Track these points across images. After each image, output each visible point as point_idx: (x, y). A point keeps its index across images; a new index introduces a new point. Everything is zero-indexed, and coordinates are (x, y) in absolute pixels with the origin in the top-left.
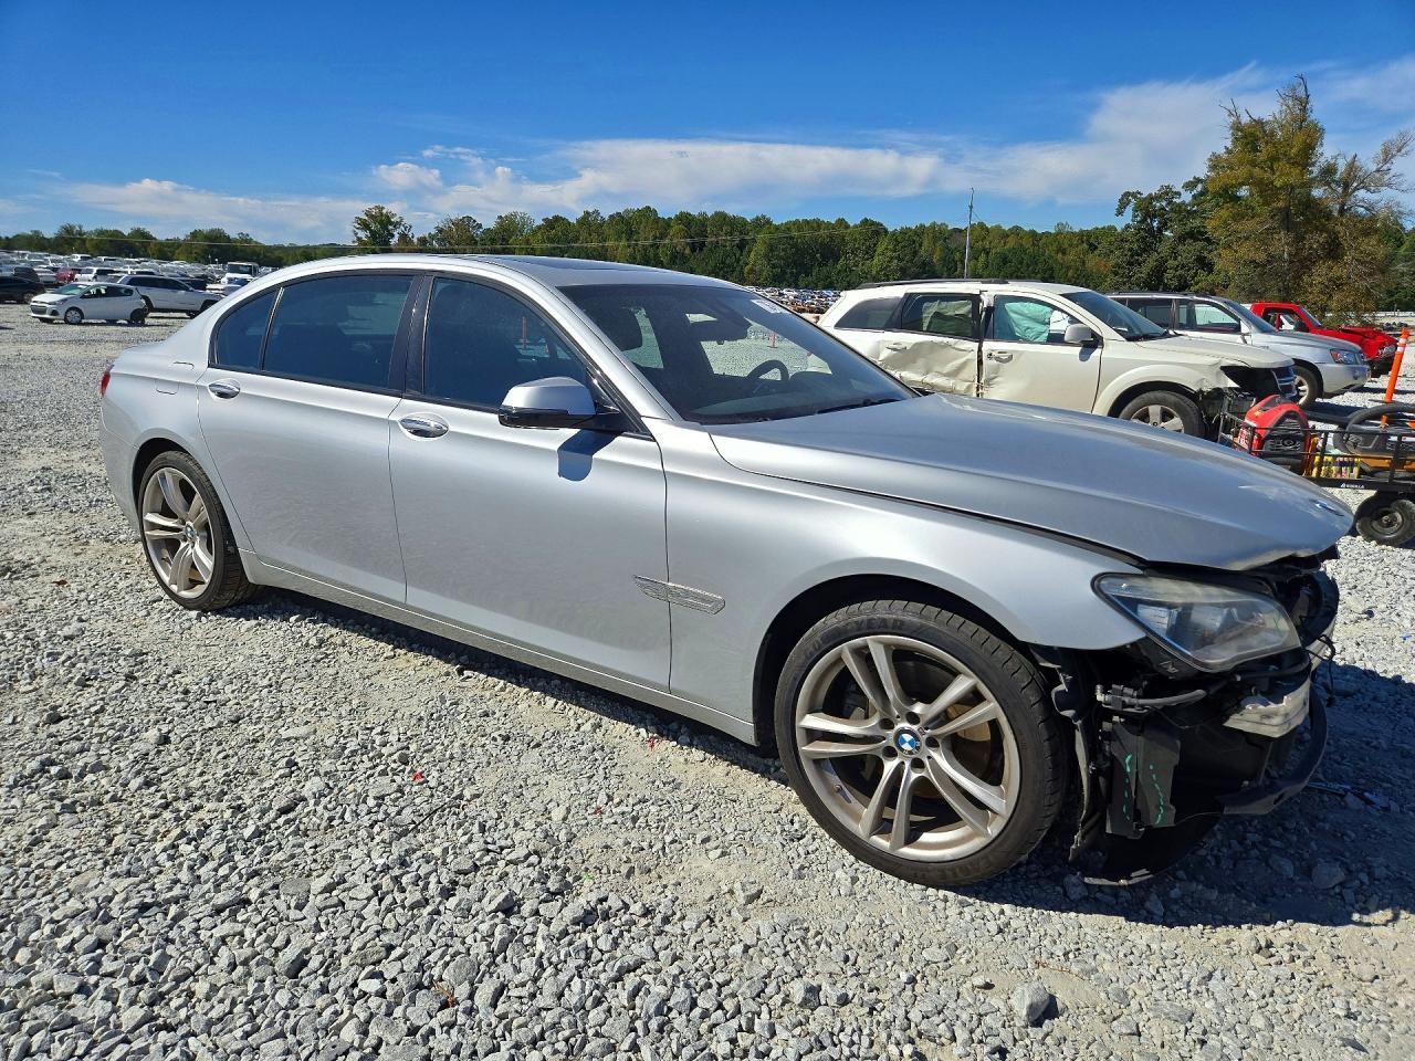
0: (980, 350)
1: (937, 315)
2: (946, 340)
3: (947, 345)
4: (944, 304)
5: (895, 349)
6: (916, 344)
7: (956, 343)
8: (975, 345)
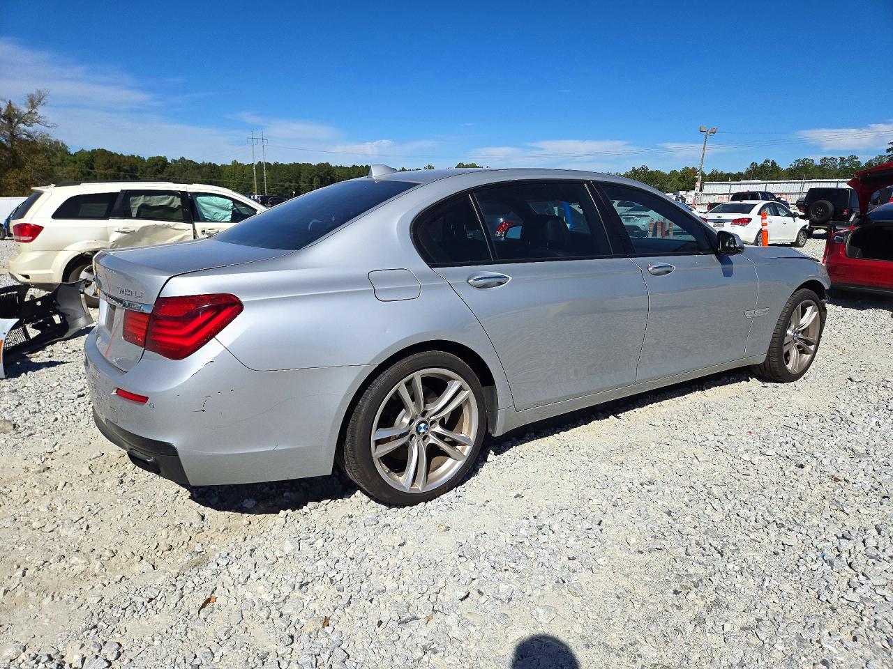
0: (194, 229)
1: (144, 206)
2: (167, 223)
3: (168, 227)
4: (148, 198)
5: (124, 232)
6: (142, 228)
7: (174, 225)
8: (190, 226)
